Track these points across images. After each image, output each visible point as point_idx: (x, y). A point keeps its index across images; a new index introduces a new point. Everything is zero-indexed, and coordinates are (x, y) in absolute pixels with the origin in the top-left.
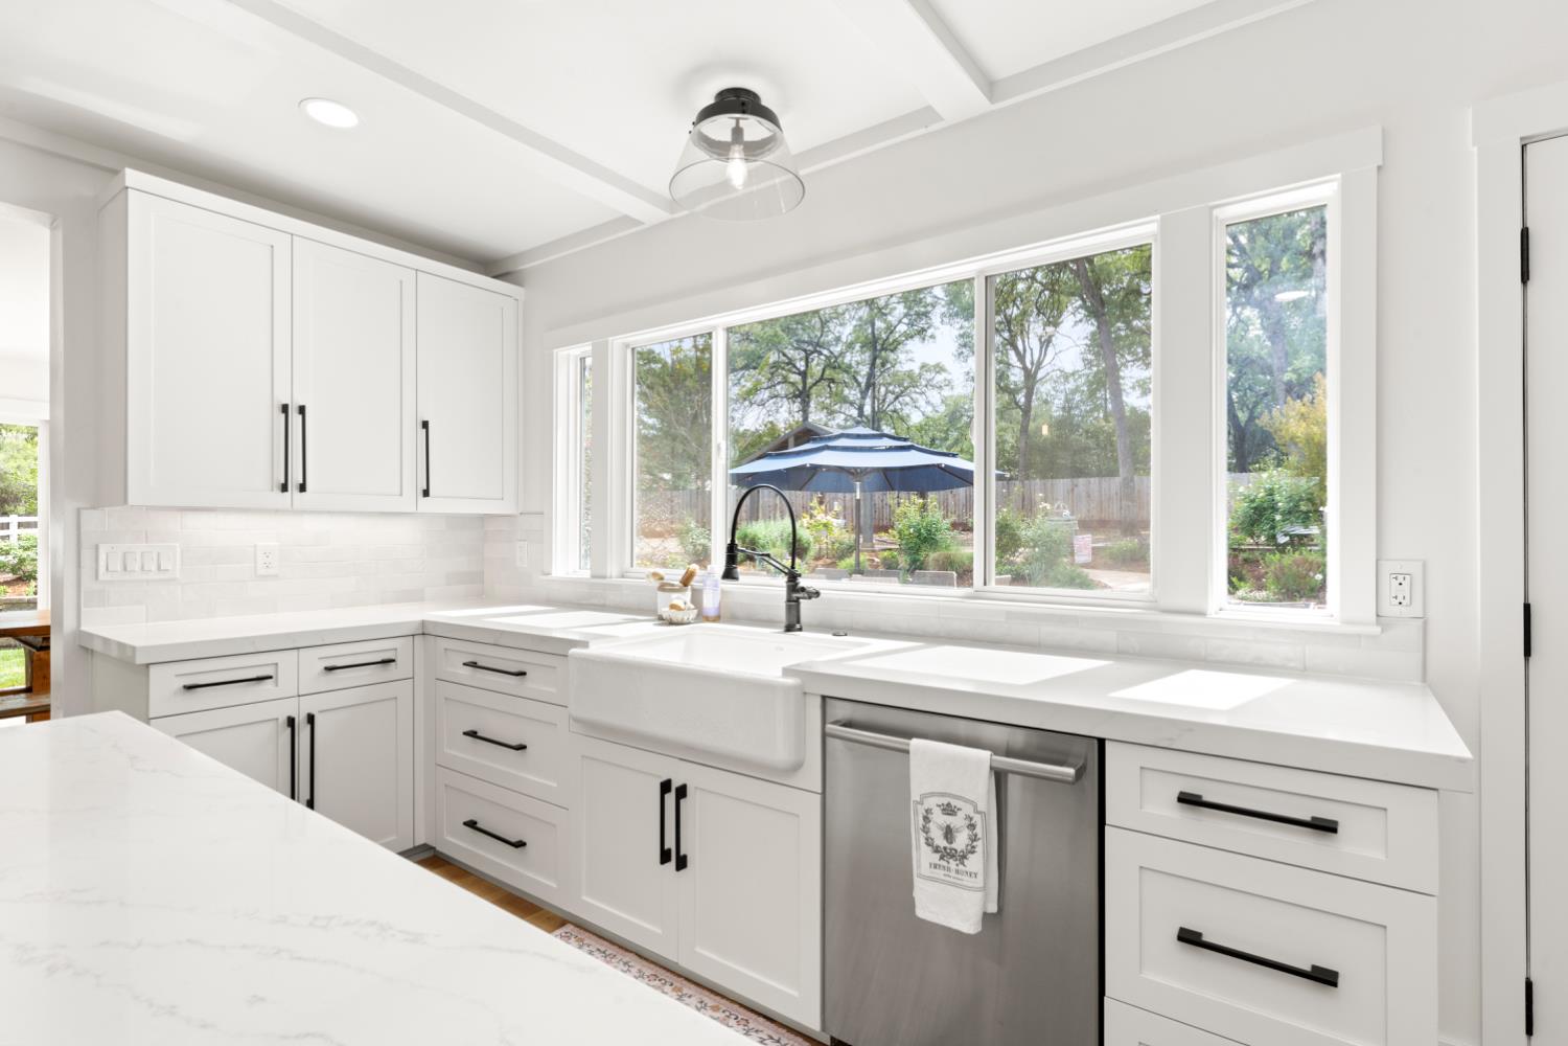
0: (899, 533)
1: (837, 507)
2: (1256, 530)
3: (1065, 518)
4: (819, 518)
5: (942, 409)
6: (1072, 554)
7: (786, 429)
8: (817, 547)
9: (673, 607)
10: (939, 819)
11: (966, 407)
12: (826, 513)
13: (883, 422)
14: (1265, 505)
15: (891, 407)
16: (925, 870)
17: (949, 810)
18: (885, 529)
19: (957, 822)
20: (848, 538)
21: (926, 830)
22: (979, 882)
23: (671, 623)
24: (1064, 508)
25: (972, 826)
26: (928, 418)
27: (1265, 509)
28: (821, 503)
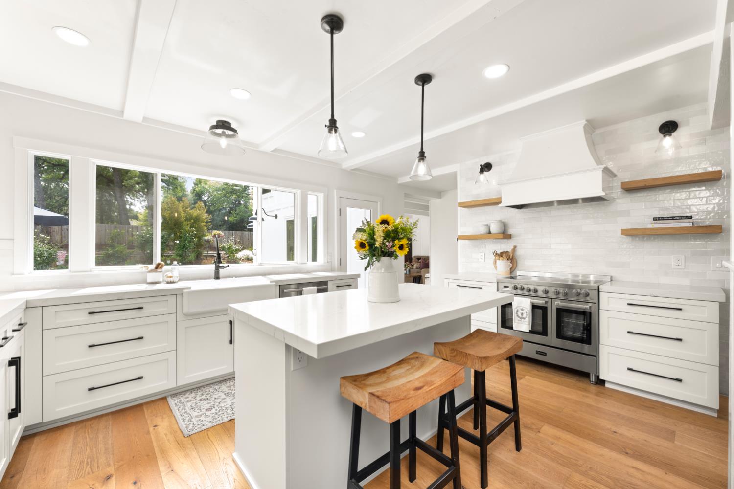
9: (169, 277)
10: (520, 311)
22: (528, 323)
25: (527, 313)
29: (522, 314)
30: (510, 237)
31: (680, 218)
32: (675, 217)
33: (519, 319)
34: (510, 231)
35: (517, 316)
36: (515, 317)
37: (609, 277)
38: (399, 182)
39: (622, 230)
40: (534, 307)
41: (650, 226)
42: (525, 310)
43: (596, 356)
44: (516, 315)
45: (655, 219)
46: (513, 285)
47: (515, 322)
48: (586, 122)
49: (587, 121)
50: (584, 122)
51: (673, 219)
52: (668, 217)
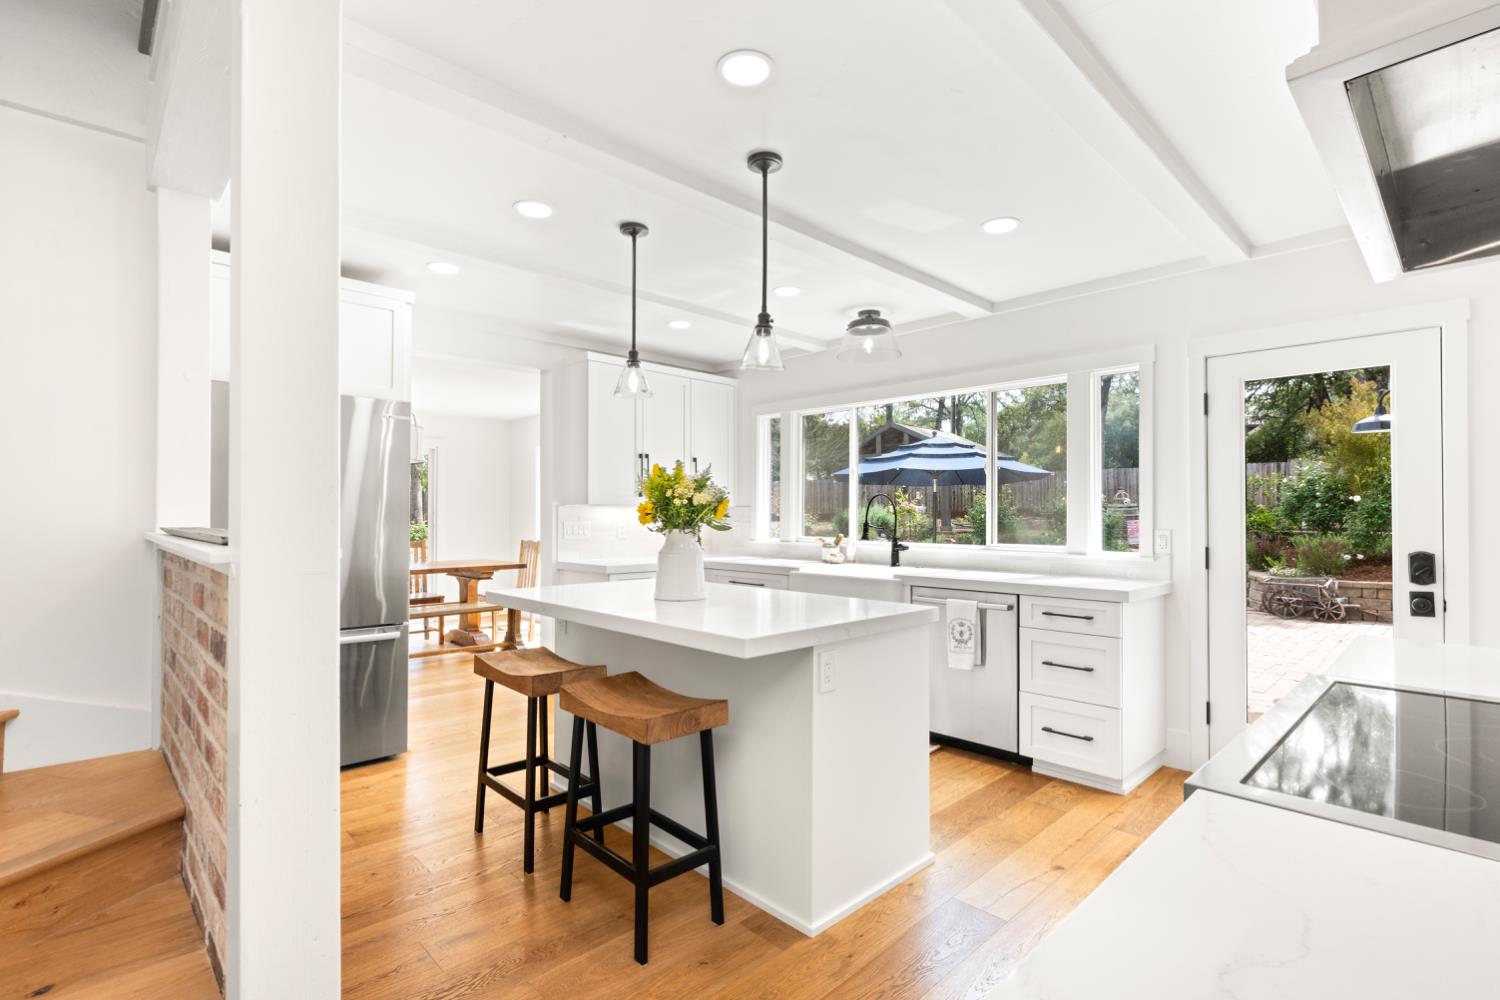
0: (973, 518)
1: (919, 496)
2: (1298, 516)
3: (1126, 505)
4: (903, 505)
5: (1022, 400)
6: (1125, 538)
7: (871, 423)
8: (902, 530)
9: (832, 555)
10: (958, 629)
11: (1047, 396)
12: (909, 501)
13: (965, 413)
14: (1306, 494)
15: (972, 400)
16: (952, 648)
17: (962, 625)
18: (962, 514)
19: (965, 629)
20: (928, 521)
21: (953, 633)
22: (972, 650)
23: (832, 563)
24: (1126, 496)
25: (970, 630)
26: (1007, 408)
27: (1307, 498)
28: (905, 492)
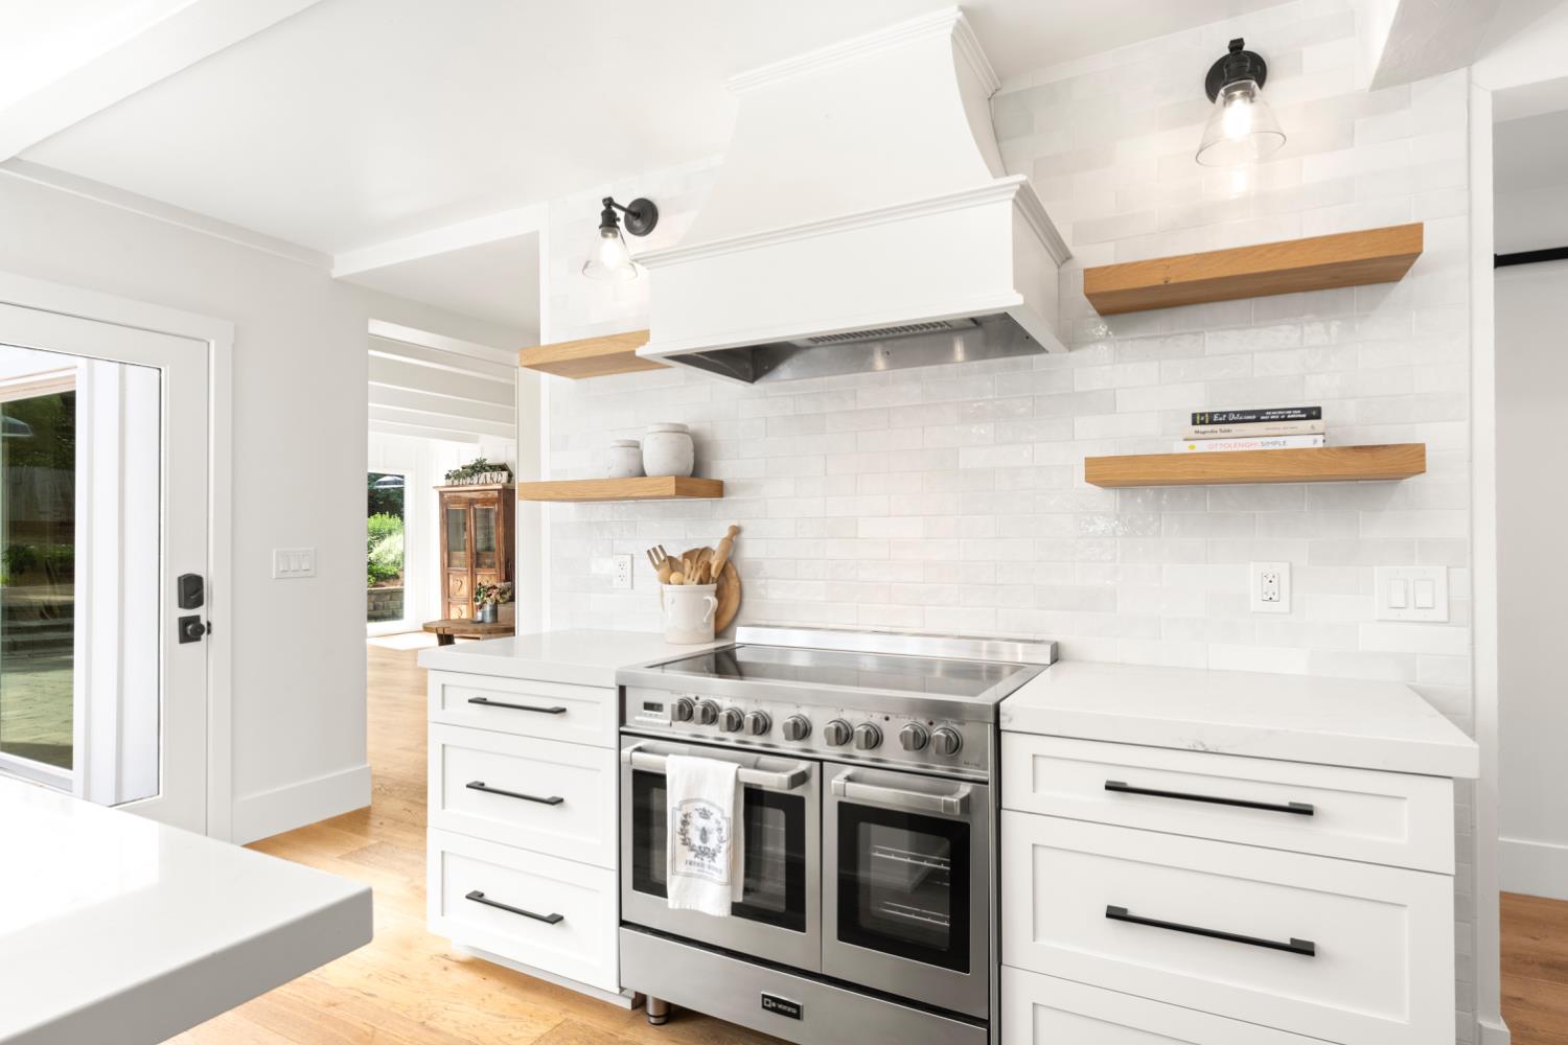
29: (704, 834)
30: (718, 490)
31: (1284, 416)
32: (1263, 412)
33: (691, 856)
34: (723, 469)
35: (686, 842)
36: (674, 848)
37: (1048, 649)
38: (337, 272)
39: (1086, 459)
40: (754, 799)
41: (1181, 448)
42: (716, 815)
43: (986, 1023)
44: (679, 838)
45: (1199, 419)
46: (675, 700)
47: (674, 873)
48: (960, 14)
49: (961, 8)
50: (953, 14)
51: (1258, 420)
52: (1243, 413)
